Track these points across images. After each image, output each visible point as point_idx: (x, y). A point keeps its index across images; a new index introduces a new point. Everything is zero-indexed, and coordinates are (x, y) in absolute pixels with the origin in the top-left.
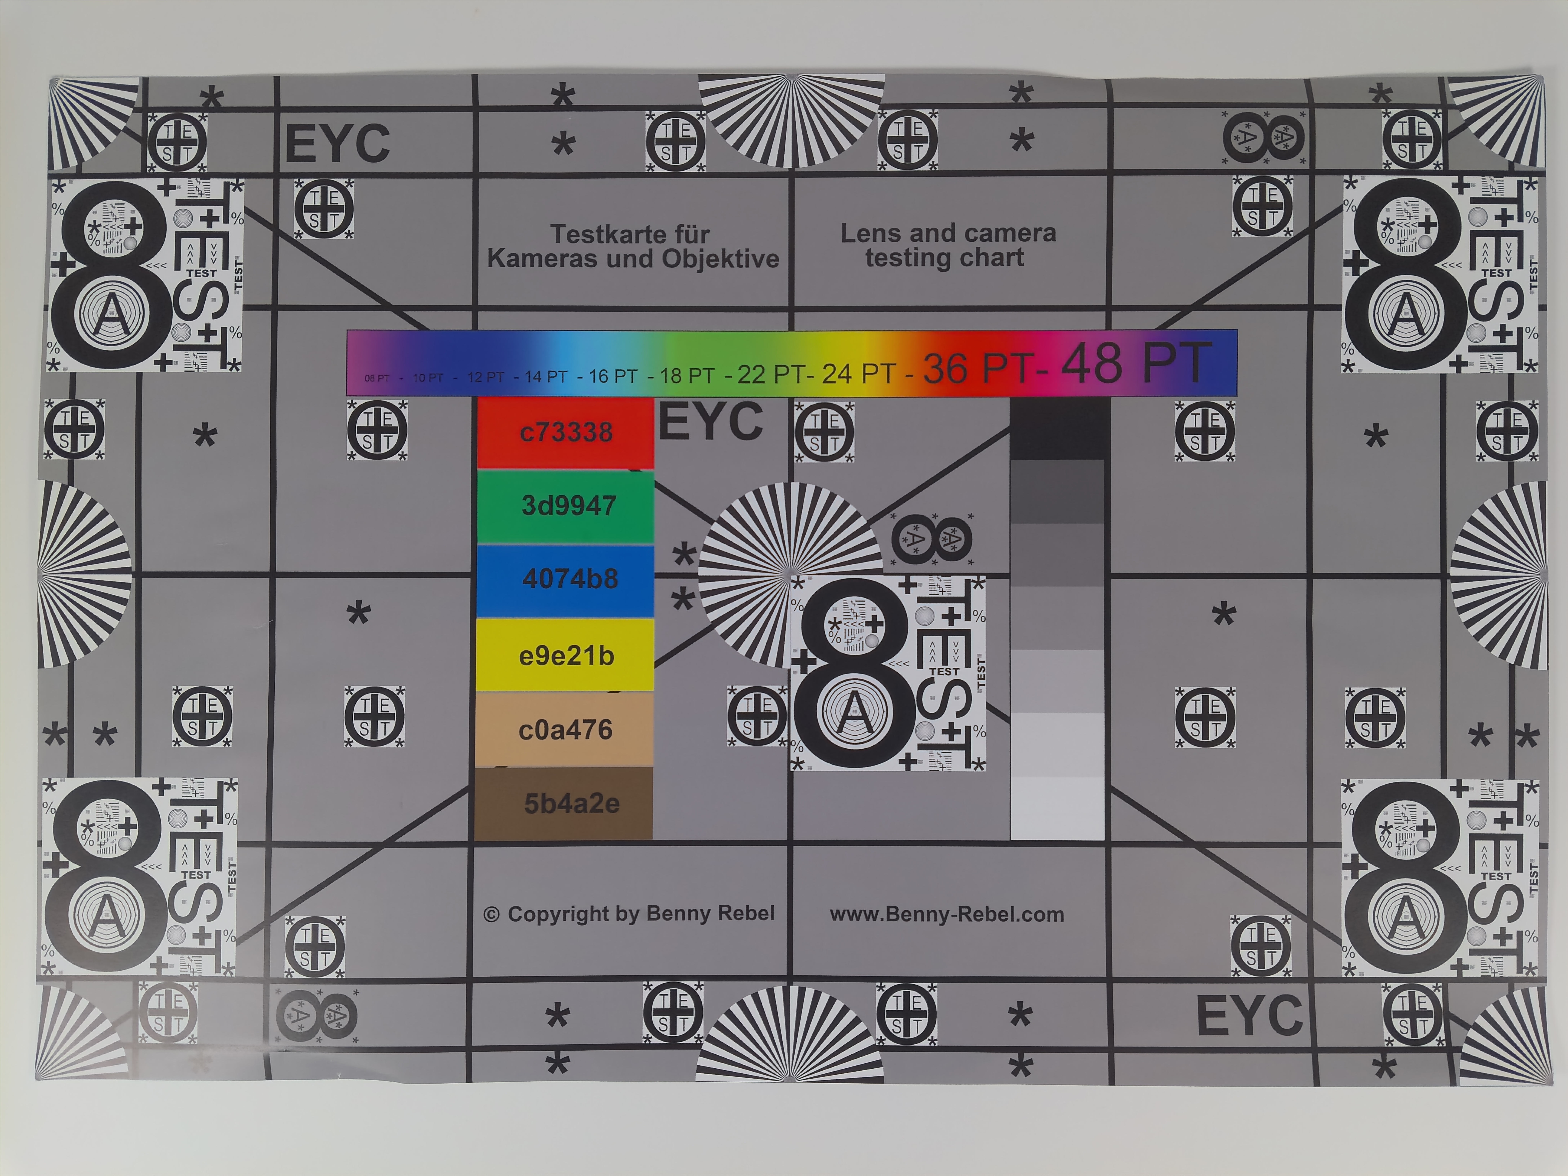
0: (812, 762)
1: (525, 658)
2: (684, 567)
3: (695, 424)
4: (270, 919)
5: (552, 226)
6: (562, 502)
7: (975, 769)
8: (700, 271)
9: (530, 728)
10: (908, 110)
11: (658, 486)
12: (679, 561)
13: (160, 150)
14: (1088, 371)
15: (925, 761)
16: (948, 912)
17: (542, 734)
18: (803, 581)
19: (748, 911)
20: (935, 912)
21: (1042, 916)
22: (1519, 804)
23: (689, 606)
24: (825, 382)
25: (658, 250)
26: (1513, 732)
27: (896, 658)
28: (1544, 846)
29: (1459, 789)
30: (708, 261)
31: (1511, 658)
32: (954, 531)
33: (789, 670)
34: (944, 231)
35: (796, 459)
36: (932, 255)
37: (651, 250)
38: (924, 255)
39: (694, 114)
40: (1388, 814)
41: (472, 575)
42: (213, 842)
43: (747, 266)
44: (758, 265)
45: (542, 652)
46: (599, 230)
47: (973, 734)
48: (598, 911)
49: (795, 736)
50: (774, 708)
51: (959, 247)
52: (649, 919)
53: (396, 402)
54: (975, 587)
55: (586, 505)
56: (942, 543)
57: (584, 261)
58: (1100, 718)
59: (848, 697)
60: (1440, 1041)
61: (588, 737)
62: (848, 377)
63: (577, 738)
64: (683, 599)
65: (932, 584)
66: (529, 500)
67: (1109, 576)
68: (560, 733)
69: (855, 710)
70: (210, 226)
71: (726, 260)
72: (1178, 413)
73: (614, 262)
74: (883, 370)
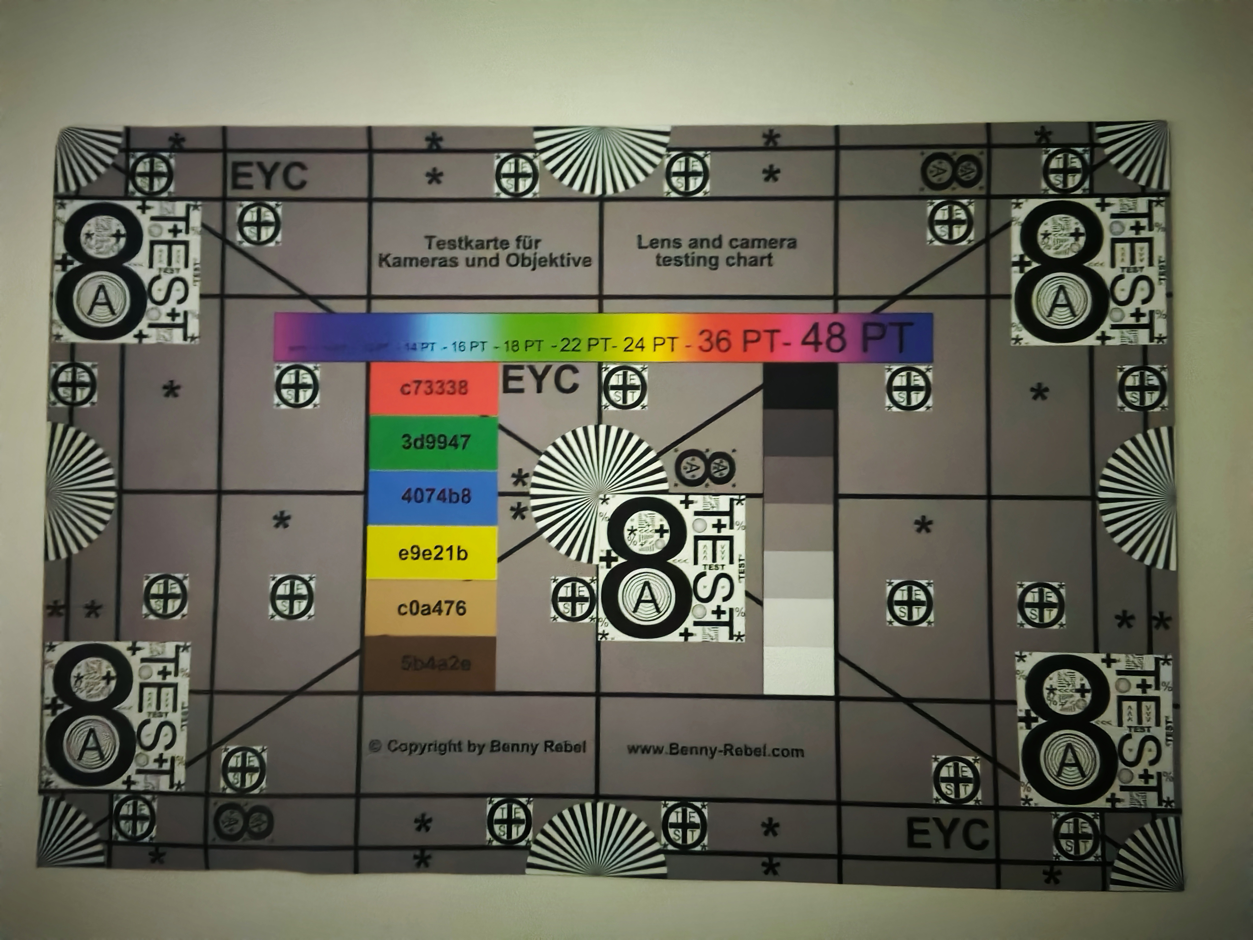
0: (615, 635)
1: (402, 554)
2: (520, 488)
3: (529, 382)
4: (211, 748)
5: (427, 237)
6: (430, 439)
7: (737, 640)
8: (534, 269)
9: (406, 606)
10: (687, 152)
11: (502, 428)
12: (516, 483)
13: (139, 180)
14: (821, 344)
15: (699, 635)
16: (716, 749)
17: (414, 610)
18: (608, 499)
19: (566, 745)
20: (706, 748)
21: (787, 753)
22: (1156, 673)
23: (523, 517)
24: (625, 350)
25: (503, 254)
26: (1150, 618)
27: (677, 557)
28: (1176, 706)
29: (1109, 661)
30: (540, 262)
31: (1148, 561)
32: (721, 462)
33: (597, 566)
34: (715, 240)
35: (603, 407)
36: (704, 258)
37: (498, 255)
38: (699, 258)
39: (530, 155)
40: (1053, 680)
41: (365, 493)
42: (171, 690)
43: (568, 265)
44: (576, 264)
45: (415, 550)
46: (460, 241)
47: (735, 614)
48: (455, 745)
49: (602, 615)
50: (586, 593)
51: (725, 252)
52: (492, 751)
53: (311, 366)
54: (737, 504)
55: (448, 442)
56: (713, 471)
57: (449, 263)
58: (831, 602)
59: (642, 585)
60: (1097, 857)
61: (448, 613)
62: (642, 347)
63: (440, 614)
64: (519, 512)
65: (704, 501)
66: (407, 438)
67: (837, 497)
68: (427, 611)
69: (647, 596)
70: (175, 236)
71: (553, 261)
72: (888, 375)
73: (470, 263)
74: (668, 342)
